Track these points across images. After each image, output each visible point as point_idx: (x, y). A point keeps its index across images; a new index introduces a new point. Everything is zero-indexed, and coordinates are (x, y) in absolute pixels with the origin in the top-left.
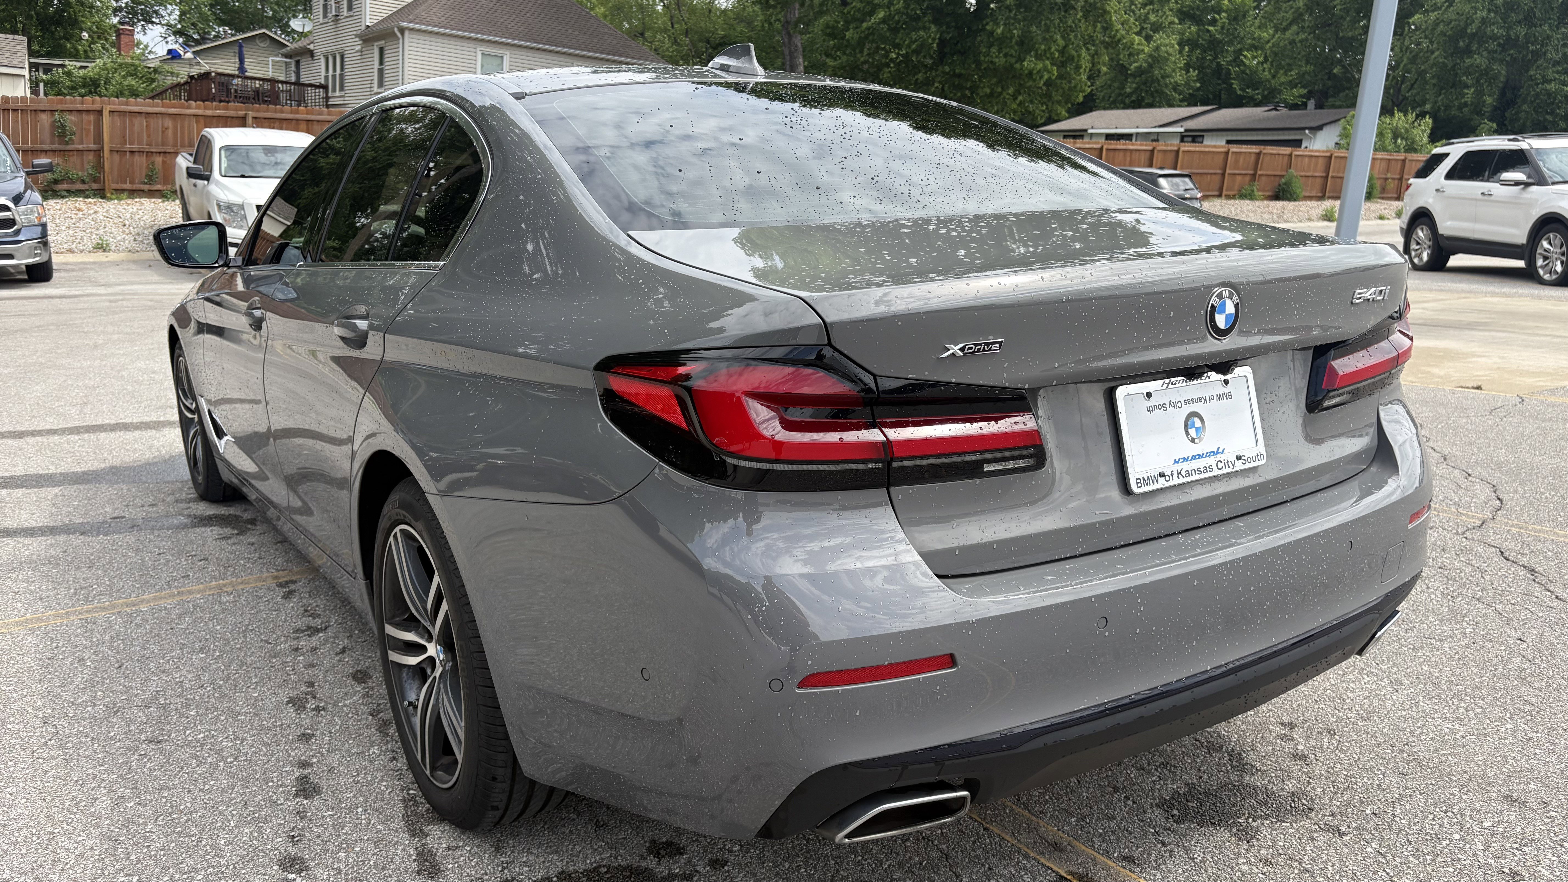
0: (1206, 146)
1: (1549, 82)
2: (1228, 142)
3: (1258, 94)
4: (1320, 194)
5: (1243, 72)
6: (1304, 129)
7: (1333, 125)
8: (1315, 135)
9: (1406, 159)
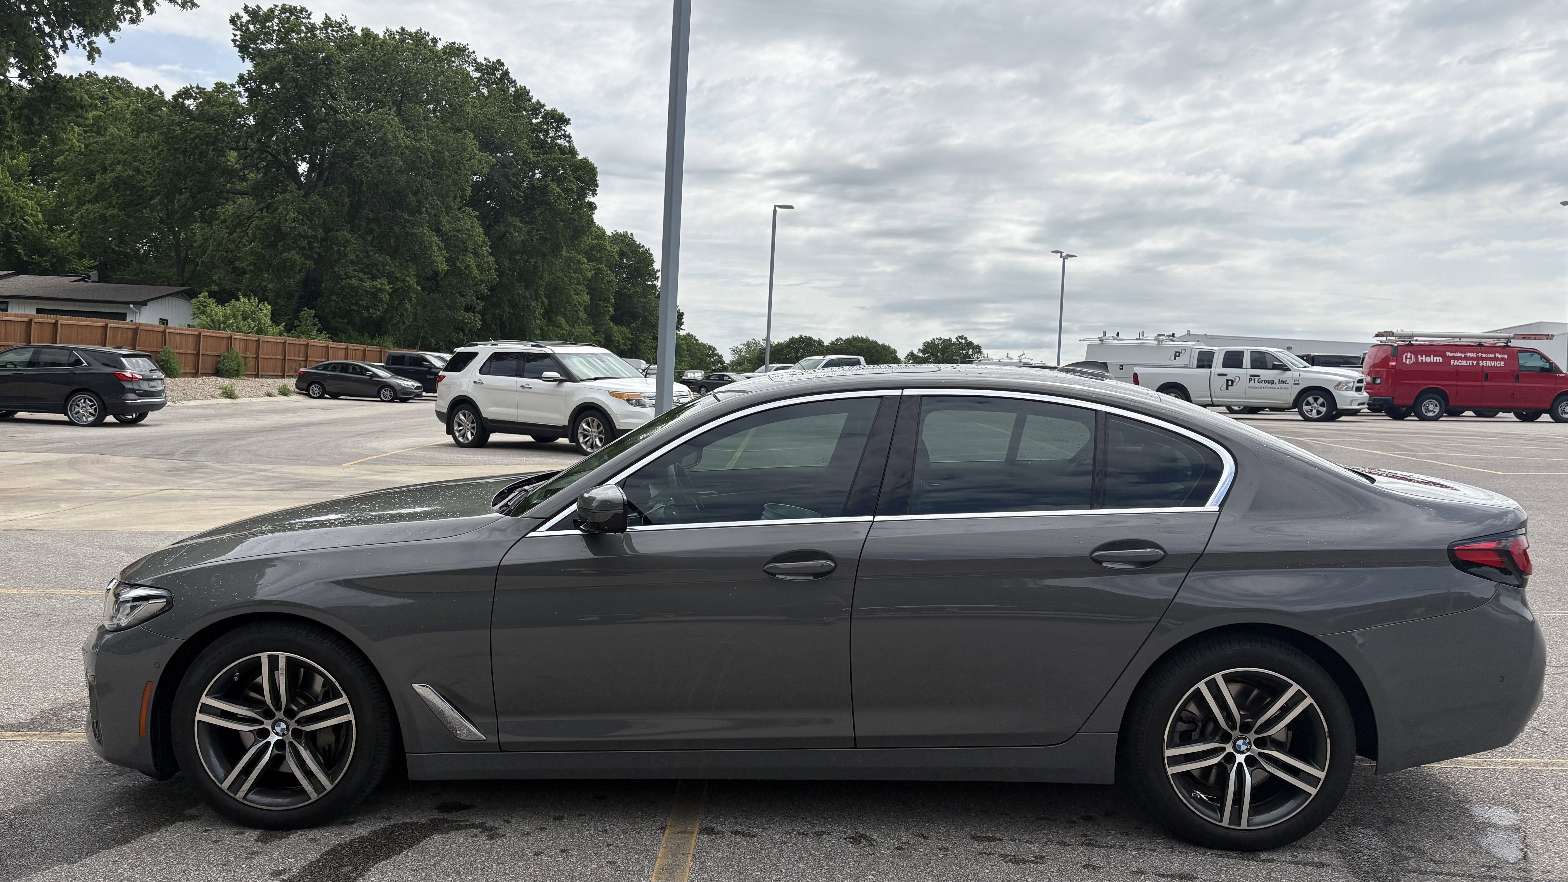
0: (11, 315)
1: (350, 278)
2: (39, 311)
3: (46, 261)
4: (193, 371)
5: (24, 237)
6: (129, 303)
7: (156, 301)
8: (139, 310)
9: (259, 339)
